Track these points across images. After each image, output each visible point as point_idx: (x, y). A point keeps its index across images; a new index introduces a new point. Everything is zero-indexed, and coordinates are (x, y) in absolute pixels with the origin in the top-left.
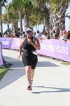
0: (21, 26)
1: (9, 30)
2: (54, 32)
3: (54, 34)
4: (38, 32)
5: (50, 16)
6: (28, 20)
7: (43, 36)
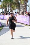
0: (8, 10)
1: (3, 12)
2: (22, 12)
3: (22, 13)
4: (15, 12)
5: (21, 6)
6: (11, 7)
7: (17, 14)
